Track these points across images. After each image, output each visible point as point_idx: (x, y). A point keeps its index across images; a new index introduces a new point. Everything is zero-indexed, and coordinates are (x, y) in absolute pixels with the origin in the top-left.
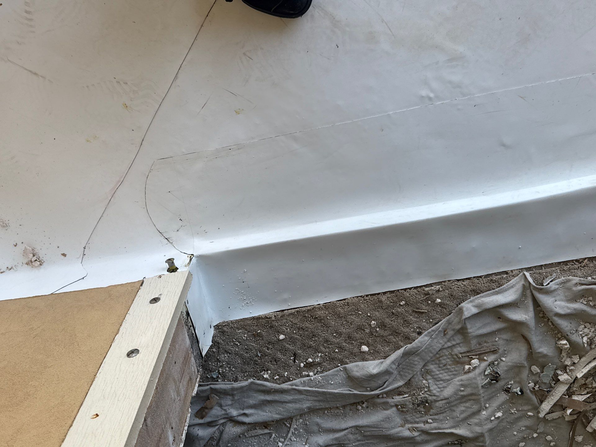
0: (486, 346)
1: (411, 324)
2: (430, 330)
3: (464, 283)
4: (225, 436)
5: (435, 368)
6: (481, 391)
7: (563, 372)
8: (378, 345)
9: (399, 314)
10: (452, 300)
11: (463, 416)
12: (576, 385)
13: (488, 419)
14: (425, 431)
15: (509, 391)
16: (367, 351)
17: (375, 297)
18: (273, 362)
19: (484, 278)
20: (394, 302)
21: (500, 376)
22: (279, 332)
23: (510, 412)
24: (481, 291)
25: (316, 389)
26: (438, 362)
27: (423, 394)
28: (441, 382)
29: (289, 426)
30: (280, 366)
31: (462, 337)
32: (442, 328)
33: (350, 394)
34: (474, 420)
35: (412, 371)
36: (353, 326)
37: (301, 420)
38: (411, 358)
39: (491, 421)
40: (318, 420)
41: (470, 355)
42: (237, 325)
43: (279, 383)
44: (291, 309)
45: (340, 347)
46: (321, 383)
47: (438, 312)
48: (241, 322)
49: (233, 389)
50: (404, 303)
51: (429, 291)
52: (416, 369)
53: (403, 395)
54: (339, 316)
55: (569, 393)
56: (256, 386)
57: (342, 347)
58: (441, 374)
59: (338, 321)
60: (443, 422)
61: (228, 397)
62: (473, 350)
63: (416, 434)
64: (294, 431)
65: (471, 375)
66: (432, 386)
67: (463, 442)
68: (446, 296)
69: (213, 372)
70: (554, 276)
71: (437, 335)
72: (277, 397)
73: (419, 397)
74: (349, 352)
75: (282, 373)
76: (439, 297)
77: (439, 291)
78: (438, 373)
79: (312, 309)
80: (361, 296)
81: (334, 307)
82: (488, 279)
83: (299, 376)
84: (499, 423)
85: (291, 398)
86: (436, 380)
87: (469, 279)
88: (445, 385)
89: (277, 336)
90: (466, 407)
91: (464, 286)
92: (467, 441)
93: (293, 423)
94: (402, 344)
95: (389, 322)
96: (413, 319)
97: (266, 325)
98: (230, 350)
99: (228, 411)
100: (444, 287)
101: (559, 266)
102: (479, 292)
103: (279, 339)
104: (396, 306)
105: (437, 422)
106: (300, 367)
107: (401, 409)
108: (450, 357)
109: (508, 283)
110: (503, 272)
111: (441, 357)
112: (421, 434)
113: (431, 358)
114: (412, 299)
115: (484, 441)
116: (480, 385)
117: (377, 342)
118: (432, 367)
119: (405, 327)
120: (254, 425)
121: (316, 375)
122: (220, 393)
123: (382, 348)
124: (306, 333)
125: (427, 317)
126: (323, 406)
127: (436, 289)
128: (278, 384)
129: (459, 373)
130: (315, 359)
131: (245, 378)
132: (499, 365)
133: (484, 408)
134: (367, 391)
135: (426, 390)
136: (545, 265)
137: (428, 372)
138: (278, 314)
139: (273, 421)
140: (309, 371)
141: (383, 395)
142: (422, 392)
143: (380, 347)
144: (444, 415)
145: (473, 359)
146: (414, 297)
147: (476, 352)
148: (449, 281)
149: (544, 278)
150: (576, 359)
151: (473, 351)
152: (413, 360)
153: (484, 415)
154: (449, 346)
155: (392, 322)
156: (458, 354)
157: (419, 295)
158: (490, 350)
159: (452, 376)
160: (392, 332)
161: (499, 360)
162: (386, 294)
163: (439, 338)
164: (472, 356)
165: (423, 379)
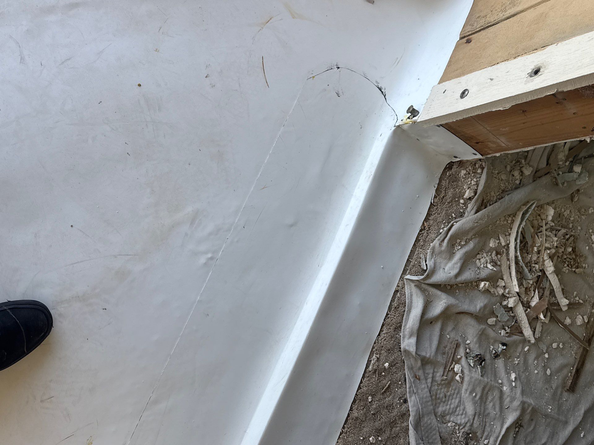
0: (449, 348)
1: (393, 404)
2: (408, 390)
3: (384, 332)
5: (443, 406)
6: (486, 379)
7: (506, 299)
9: (377, 409)
10: (393, 353)
11: (497, 409)
12: (523, 296)
13: (512, 389)
15: (498, 355)
17: (350, 421)
19: (390, 312)
20: (364, 407)
21: (481, 355)
23: (516, 364)
24: (400, 323)
26: (439, 401)
28: (458, 409)
31: (430, 365)
32: (412, 378)
34: (507, 401)
35: (434, 430)
38: (422, 424)
39: (515, 387)
41: (448, 368)
47: (396, 371)
50: (371, 397)
51: (373, 367)
52: (435, 426)
55: (527, 306)
58: (450, 405)
60: (494, 430)
65: (466, 379)
66: (457, 420)
67: (520, 422)
68: (386, 355)
70: (423, 256)
71: (415, 386)
73: (460, 438)
76: (384, 362)
77: (378, 359)
78: (448, 407)
80: (341, 434)
82: (393, 309)
84: (520, 380)
86: (453, 412)
87: (383, 325)
88: (462, 407)
90: (491, 401)
91: (387, 333)
92: (521, 418)
94: (405, 424)
95: (379, 424)
96: (389, 399)
100: (377, 351)
101: (417, 246)
102: (399, 325)
104: (369, 407)
105: (491, 436)
108: (440, 387)
109: (406, 297)
110: (394, 293)
111: (436, 395)
113: (432, 404)
114: (372, 387)
115: (529, 405)
116: (480, 377)
118: (440, 409)
119: (392, 411)
125: (395, 385)
127: (375, 360)
129: (459, 388)
132: (471, 349)
135: (457, 428)
136: (409, 256)
137: (443, 416)
142: (458, 432)
144: (488, 424)
145: (454, 368)
146: (370, 384)
147: (449, 361)
148: (375, 343)
149: (419, 266)
150: (501, 283)
151: (447, 363)
152: (426, 423)
153: (506, 390)
154: (431, 382)
155: (381, 421)
156: (442, 378)
157: (371, 378)
158: (454, 348)
159: (458, 396)
160: (390, 426)
161: (467, 346)
162: (353, 408)
163: (419, 387)
164: (451, 367)
165: (446, 424)
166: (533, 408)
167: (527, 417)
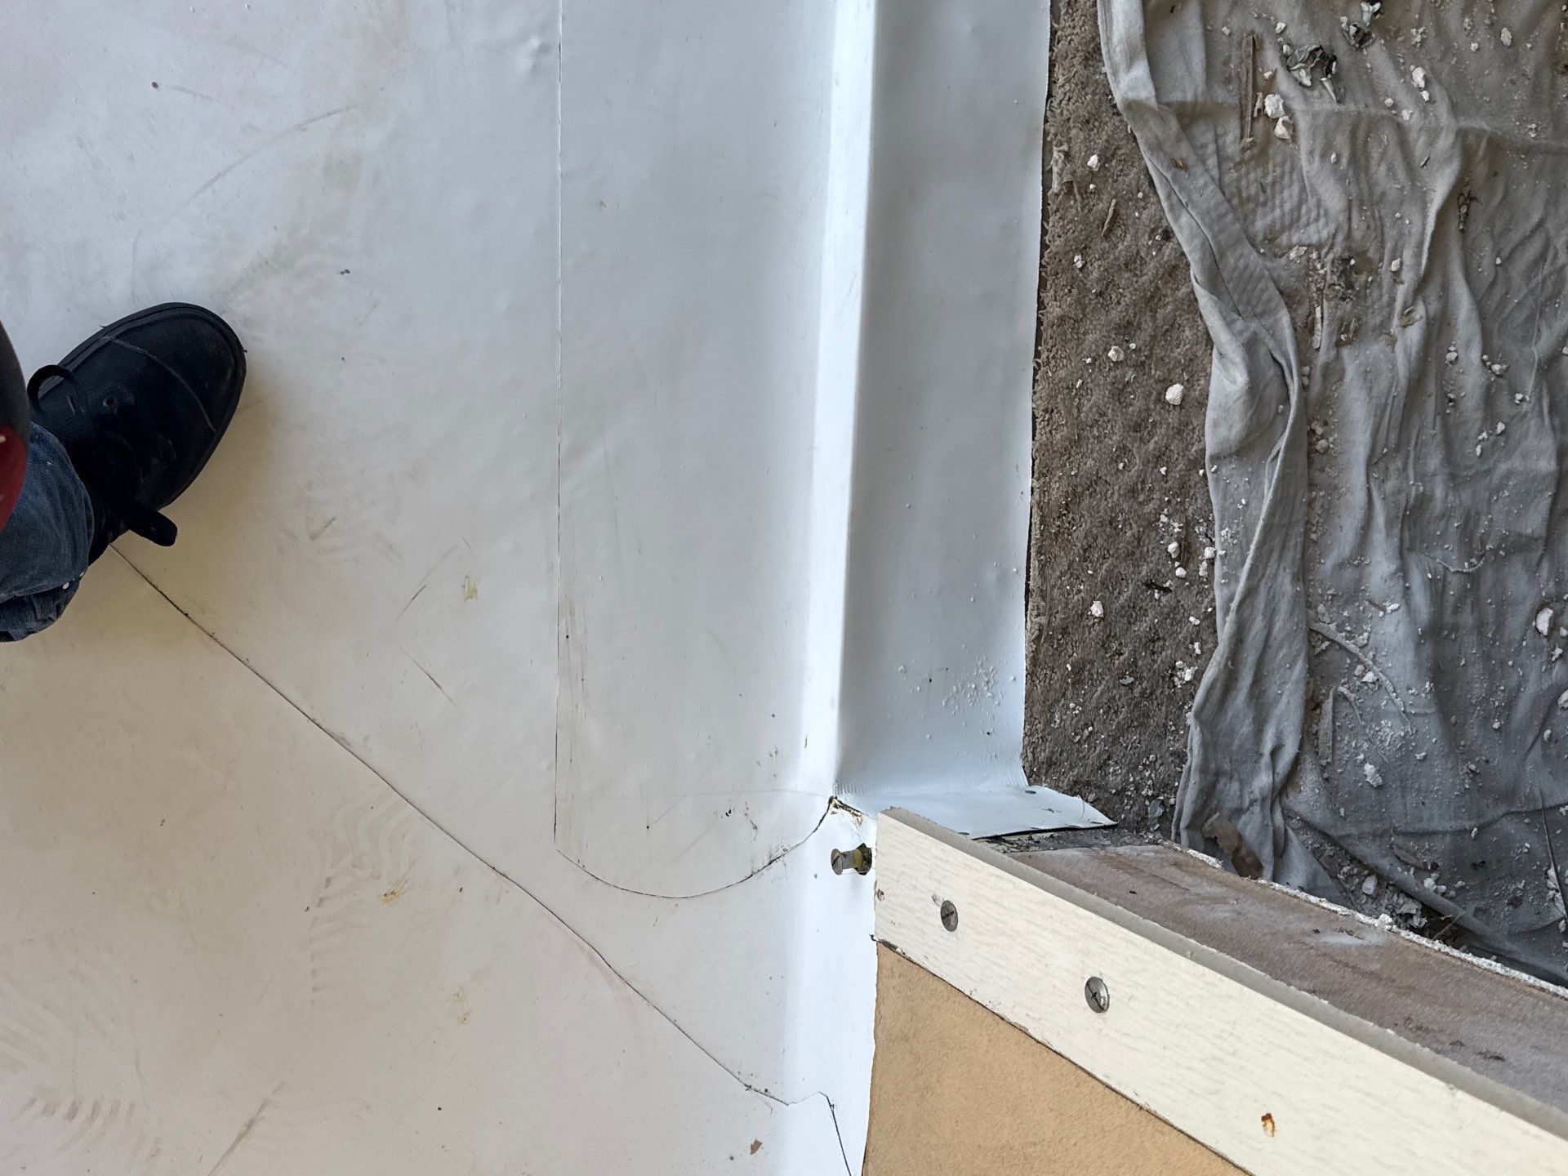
0: (1238, 65)
1: (1138, 253)
2: (1165, 205)
4: (1319, 817)
5: (1265, 216)
6: (1352, 107)
8: (1172, 355)
9: (1104, 279)
10: (1100, 125)
11: (1402, 175)
13: (1425, 108)
14: (1419, 285)
15: (1365, 35)
16: (1182, 387)
17: (1047, 333)
18: (1156, 649)
19: (1059, 23)
20: (1072, 286)
21: (1321, 47)
22: (1082, 614)
23: (1418, 45)
24: (1093, 39)
25: (1253, 547)
26: (1251, 206)
27: (1322, 267)
28: (1304, 209)
29: (1327, 643)
30: (1170, 632)
31: (1201, 121)
32: (1168, 169)
33: (1285, 460)
34: (1420, 145)
35: (1261, 277)
36: (1110, 411)
37: (1321, 608)
38: (1225, 275)
39: (1431, 101)
40: (1329, 562)
41: (1250, 113)
42: (1039, 723)
43: (1212, 645)
44: (1028, 568)
45: (1155, 460)
46: (1238, 533)
47: (1122, 170)
48: (1035, 710)
49: (1203, 769)
50: (1080, 257)
51: (1062, 180)
52: (1258, 269)
53: (1314, 319)
54: (1077, 442)
56: (1208, 705)
57: (1158, 454)
58: (1281, 206)
59: (1087, 449)
60: (1406, 231)
61: (1220, 786)
62: (1240, 102)
63: (1420, 311)
64: (1344, 634)
65: (1303, 124)
66: (1309, 237)
67: (1466, 191)
68: (1085, 138)
69: (1147, 813)
71: (1181, 189)
72: (1250, 657)
73: (1328, 277)
74: (1174, 438)
75: (1187, 631)
76: (1084, 157)
77: (1067, 155)
78: (1278, 212)
79: (1041, 511)
80: (1036, 372)
81: (1048, 450)
82: (1063, 12)
83: (1206, 587)
84: (1440, 82)
85: (1260, 618)
87: (1052, 65)
89: (1091, 623)
90: (1381, 160)
91: (1068, 82)
92: (1467, 179)
93: (1323, 632)
94: (1184, 290)
95: (1121, 312)
96: (1125, 243)
97: (1055, 646)
98: (1099, 756)
99: (1257, 794)
102: (1092, 45)
103: (1101, 619)
104: (1082, 281)
105: (1403, 247)
106: (1184, 579)
107: (1351, 336)
108: (1243, 170)
111: (1240, 192)
112: (1424, 297)
113: (1237, 219)
114: (1073, 232)
115: (1479, 133)
116: (1337, 107)
117: (1165, 356)
118: (1260, 225)
119: (1141, 271)
120: (1308, 736)
121: (1214, 540)
122: (1205, 805)
123: (1184, 346)
124: (1100, 541)
125: (1130, 203)
126: (1299, 540)
128: (1215, 647)
129: (1291, 155)
130: (1172, 535)
131: (1182, 732)
132: (1294, 42)
133: (1394, 112)
134: (1285, 414)
135: (1314, 256)
137: (1271, 238)
138: (1033, 606)
139: (1308, 683)
140: (1200, 558)
141: (1305, 375)
142: (1319, 266)
143: (1179, 350)
144: (1388, 222)
145: (1264, 107)
146: (1068, 227)
147: (1246, 95)
148: (1046, 121)
151: (1244, 102)
152: (1235, 270)
153: (1411, 117)
154: (1216, 164)
155: (1123, 303)
156: (1242, 145)
157: (1066, 210)
158: (1249, 56)
159: (1295, 176)
160: (1148, 308)
161: (1281, 39)
162: (1046, 302)
163: (1192, 187)
164: (1256, 109)
165: (1285, 257)
166: (1490, 141)
167: (1481, 170)
